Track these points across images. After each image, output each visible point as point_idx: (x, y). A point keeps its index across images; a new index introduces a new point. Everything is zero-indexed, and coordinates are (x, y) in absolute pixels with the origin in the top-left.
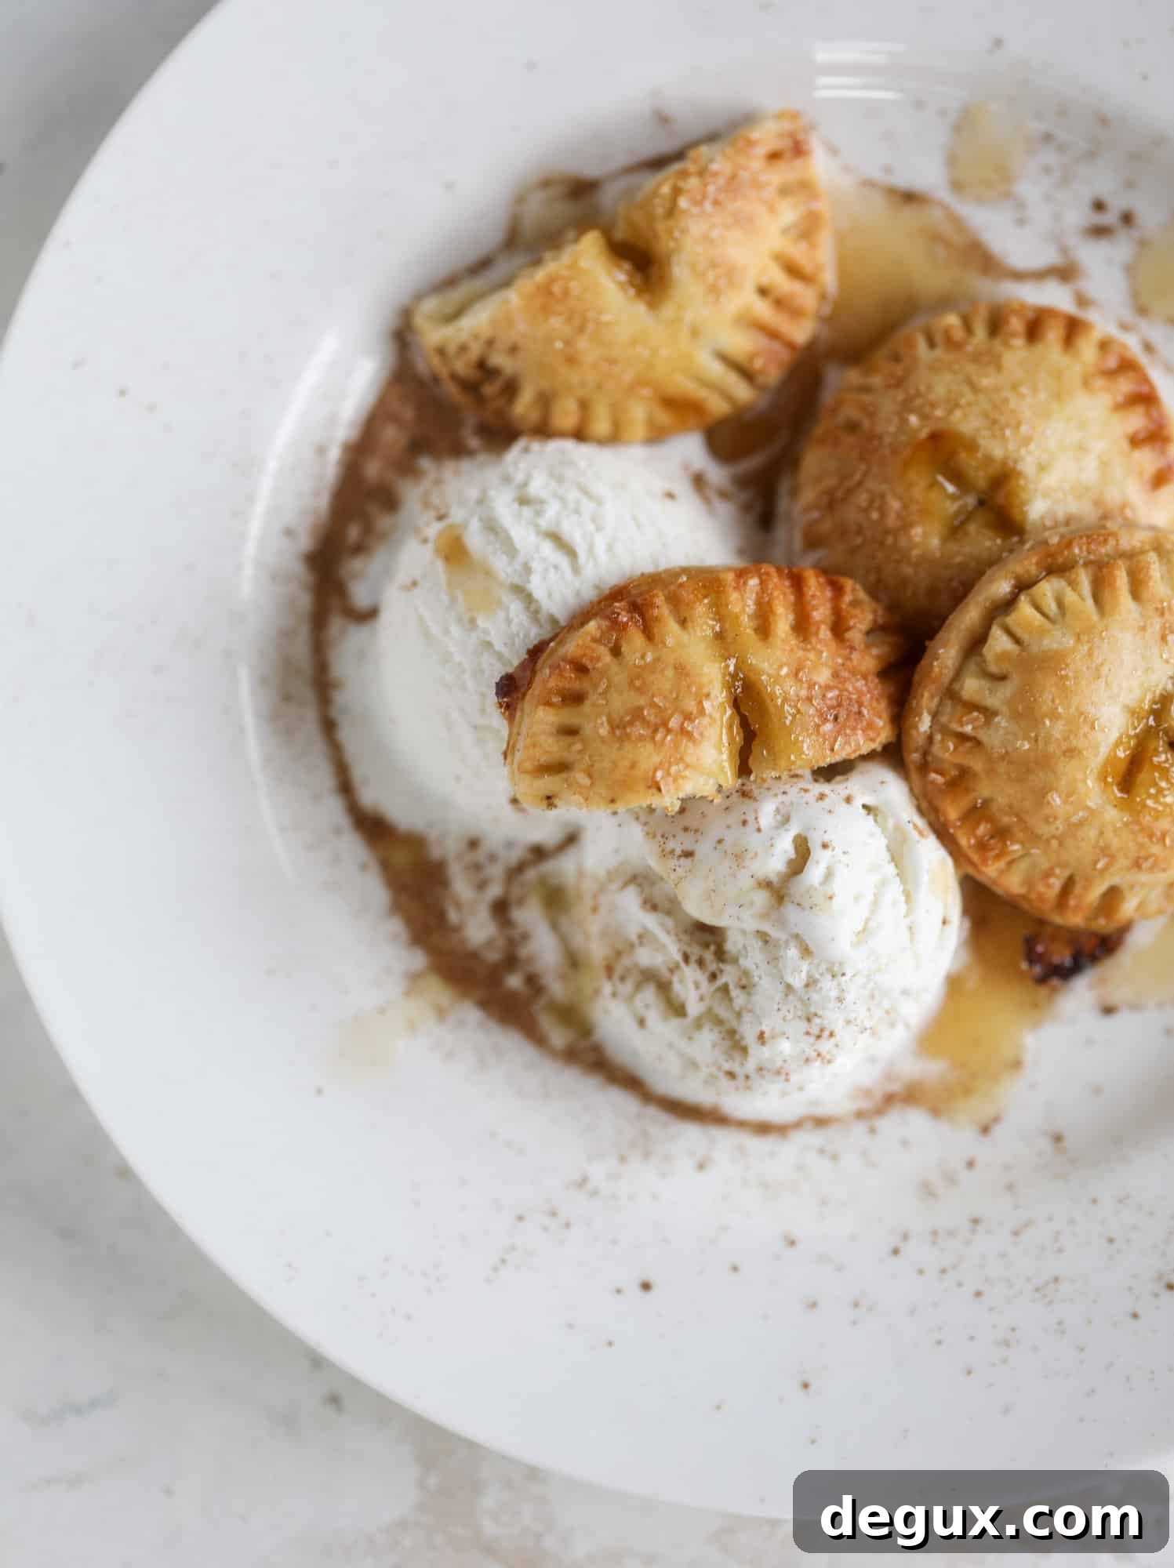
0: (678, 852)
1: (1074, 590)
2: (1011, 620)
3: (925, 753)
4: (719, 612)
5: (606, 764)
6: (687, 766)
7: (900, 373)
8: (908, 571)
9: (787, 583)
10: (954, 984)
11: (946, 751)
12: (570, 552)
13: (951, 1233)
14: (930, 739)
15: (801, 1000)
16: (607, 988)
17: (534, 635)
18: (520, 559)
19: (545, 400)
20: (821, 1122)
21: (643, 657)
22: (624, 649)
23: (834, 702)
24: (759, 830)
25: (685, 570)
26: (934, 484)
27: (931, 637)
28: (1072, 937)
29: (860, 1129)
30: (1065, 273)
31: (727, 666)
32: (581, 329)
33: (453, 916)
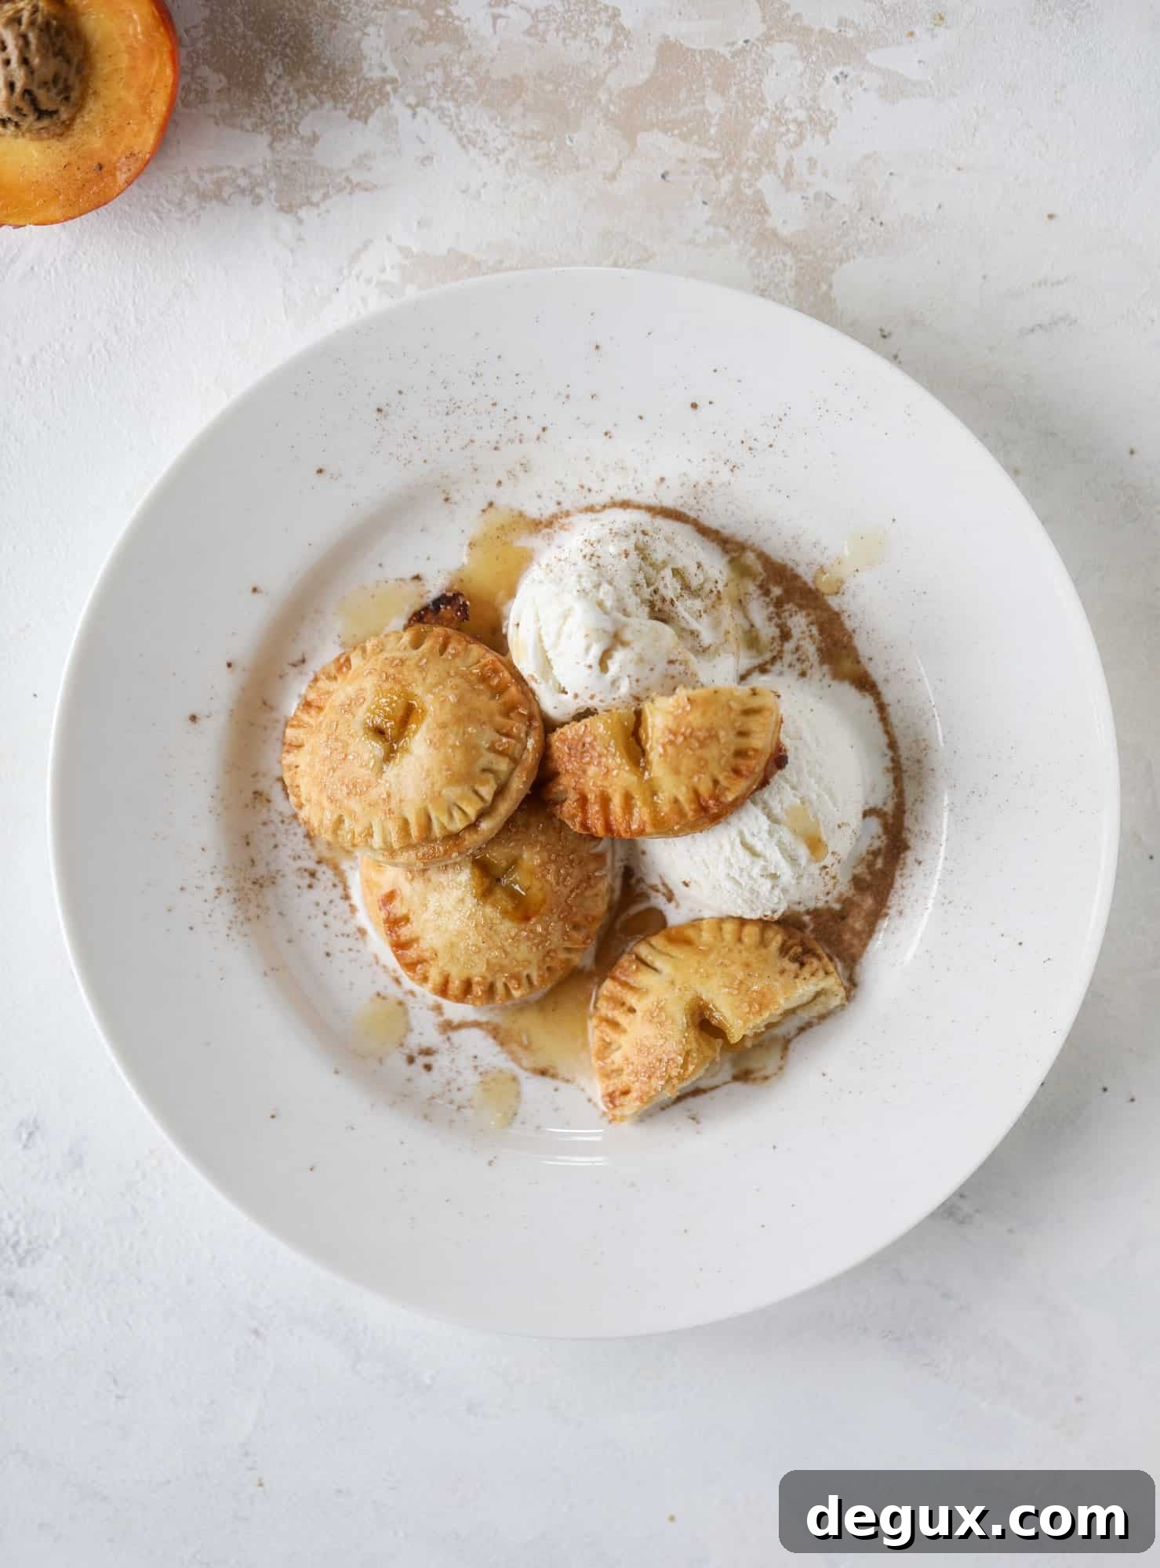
0: (677, 664)
1: (443, 824)
2: (480, 805)
3: (530, 726)
4: (654, 808)
5: (720, 714)
6: (671, 713)
7: (548, 959)
8: (542, 838)
9: (615, 827)
10: (512, 594)
11: (518, 727)
12: (746, 845)
13: (511, 441)
14: (527, 734)
15: (603, 576)
16: (720, 586)
17: (766, 794)
18: (775, 841)
19: (763, 943)
20: (590, 509)
21: (700, 779)
22: (710, 785)
23: (585, 755)
24: (629, 676)
25: (676, 834)
26: (527, 890)
27: (527, 796)
28: (440, 621)
29: (567, 505)
30: (448, 1027)
31: (650, 774)
32: (741, 983)
33: (815, 630)
